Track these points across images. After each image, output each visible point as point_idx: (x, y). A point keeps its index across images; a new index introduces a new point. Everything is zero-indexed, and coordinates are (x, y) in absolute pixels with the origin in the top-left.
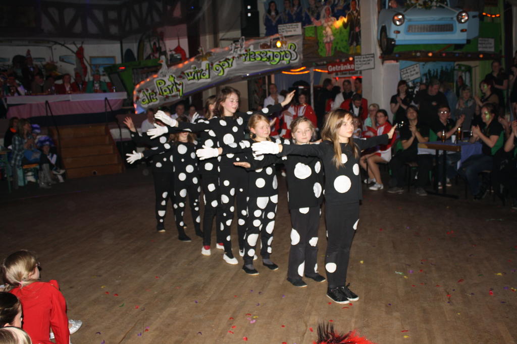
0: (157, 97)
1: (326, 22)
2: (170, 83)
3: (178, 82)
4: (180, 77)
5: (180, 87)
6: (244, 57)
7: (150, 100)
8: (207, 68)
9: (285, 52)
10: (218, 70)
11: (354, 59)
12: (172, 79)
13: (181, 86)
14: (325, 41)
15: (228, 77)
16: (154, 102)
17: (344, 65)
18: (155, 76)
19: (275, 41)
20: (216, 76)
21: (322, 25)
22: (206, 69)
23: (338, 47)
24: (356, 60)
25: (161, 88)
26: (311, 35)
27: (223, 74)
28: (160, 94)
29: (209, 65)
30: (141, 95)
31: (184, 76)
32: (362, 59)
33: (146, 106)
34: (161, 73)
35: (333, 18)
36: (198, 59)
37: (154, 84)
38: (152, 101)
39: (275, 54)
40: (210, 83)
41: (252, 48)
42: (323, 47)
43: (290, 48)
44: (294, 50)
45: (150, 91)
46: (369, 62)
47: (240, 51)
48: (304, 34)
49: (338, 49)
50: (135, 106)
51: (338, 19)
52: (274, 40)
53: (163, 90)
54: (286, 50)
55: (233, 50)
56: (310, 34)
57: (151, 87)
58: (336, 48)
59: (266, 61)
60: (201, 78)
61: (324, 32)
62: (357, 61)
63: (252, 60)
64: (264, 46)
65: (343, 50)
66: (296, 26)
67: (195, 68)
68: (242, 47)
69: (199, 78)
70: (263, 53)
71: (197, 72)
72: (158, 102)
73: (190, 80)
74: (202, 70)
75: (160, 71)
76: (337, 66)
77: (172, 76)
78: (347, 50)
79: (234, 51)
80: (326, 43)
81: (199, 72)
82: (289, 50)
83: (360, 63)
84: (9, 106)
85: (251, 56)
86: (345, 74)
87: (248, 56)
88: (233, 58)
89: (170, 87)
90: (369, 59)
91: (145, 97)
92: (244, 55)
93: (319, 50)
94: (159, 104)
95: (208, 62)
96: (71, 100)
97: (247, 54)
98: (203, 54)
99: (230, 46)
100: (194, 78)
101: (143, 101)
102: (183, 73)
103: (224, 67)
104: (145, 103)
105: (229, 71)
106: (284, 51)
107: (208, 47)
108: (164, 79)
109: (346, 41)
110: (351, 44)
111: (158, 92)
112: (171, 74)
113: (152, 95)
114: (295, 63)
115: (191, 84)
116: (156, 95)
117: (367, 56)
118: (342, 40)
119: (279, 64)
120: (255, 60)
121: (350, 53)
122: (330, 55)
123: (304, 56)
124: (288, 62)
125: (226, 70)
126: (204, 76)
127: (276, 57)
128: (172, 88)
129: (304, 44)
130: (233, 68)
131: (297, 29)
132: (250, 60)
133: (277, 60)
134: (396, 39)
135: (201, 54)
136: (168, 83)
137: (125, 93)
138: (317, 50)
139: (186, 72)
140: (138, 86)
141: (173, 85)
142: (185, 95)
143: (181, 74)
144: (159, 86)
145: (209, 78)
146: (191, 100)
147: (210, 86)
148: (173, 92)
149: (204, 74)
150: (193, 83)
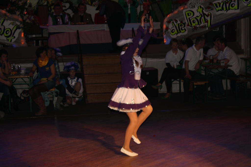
0: (185, 28)
2: (198, 14)
3: (207, 13)
4: (208, 8)
5: (208, 19)
7: (179, 31)
12: (200, 10)
13: (209, 17)
16: (182, 33)
18: (186, 7)
20: (245, 7)
25: (189, 18)
28: (188, 25)
30: (170, 26)
31: (213, 7)
33: (175, 37)
34: (190, 3)
37: (183, 15)
38: (180, 32)
40: (239, 13)
45: (179, 22)
50: (165, 36)
53: (192, 21)
60: (229, 9)
69: (228, 9)
72: (186, 32)
73: (218, 11)
77: (201, 7)
81: (227, 3)
84: (50, 34)
89: (199, 18)
91: (175, 28)
96: (106, 30)
100: (223, 9)
101: (172, 32)
102: (211, 4)
108: (193, 10)
111: (187, 23)
112: (200, 5)
113: (181, 26)
115: (219, 15)
116: (185, 26)
126: (232, 7)
128: (201, 18)
136: (197, 14)
137: (159, 23)
139: (214, 3)
140: (167, 17)
141: (202, 16)
142: (213, 26)
143: (209, 4)
144: (188, 17)
145: (238, 8)
146: (224, 30)
147: (238, 17)
148: (201, 23)
149: (233, 5)
150: (221, 14)
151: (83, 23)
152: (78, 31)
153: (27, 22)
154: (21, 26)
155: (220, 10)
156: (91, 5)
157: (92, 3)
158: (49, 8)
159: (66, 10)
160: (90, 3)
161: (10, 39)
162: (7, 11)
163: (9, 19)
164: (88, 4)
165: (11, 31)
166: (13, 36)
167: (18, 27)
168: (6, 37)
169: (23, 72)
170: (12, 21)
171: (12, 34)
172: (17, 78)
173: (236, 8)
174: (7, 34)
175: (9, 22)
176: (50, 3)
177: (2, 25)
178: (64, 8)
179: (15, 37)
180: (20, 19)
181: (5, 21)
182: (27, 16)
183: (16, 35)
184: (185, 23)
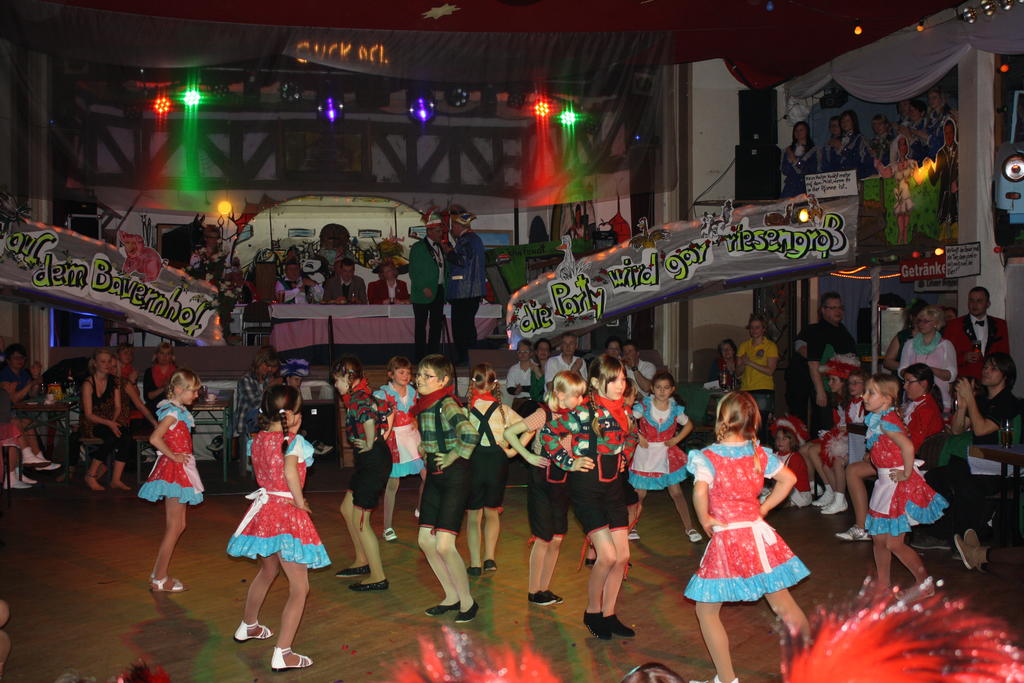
0: (551, 318)
1: (900, 170)
2: (578, 292)
3: (595, 290)
4: (598, 279)
5: (598, 301)
6: (730, 241)
7: (539, 324)
8: (654, 262)
9: (818, 233)
10: (675, 268)
11: (945, 253)
12: (582, 283)
13: (600, 297)
14: (897, 211)
15: (695, 282)
16: (545, 328)
17: (928, 266)
18: (552, 276)
19: (796, 210)
20: (671, 280)
21: (893, 177)
22: (651, 265)
23: (919, 224)
24: (947, 254)
25: (560, 299)
26: (874, 197)
27: (686, 277)
28: (557, 313)
29: (656, 255)
30: (521, 313)
31: (608, 279)
32: (959, 254)
33: (529, 335)
34: (562, 270)
35: (912, 161)
36: (637, 243)
37: (547, 292)
38: (541, 326)
39: (796, 236)
40: (659, 293)
41: (745, 222)
42: (894, 224)
43: (830, 225)
44: (838, 230)
45: (538, 306)
46: (970, 259)
47: (723, 228)
48: (861, 192)
49: (919, 230)
50: (509, 333)
51: (920, 166)
52: (796, 205)
53: (564, 305)
54: (818, 228)
55: (708, 226)
56: (872, 194)
57: (541, 298)
58: (916, 225)
59: (777, 250)
60: (640, 283)
61: (896, 190)
62: (950, 258)
63: (746, 248)
64: (775, 219)
65: (927, 230)
66: (845, 179)
67: (629, 263)
68: (726, 222)
69: (637, 283)
70: (769, 236)
71: (633, 271)
72: (553, 327)
73: (618, 285)
74: (644, 267)
75: (561, 266)
76: (916, 266)
77: (583, 278)
78: (936, 233)
79: (710, 229)
80: (901, 214)
81: (637, 271)
82: (826, 228)
83: (955, 261)
84: (276, 321)
85: (745, 241)
86: (937, 284)
87: (739, 239)
88: (708, 242)
89: (578, 300)
90: (970, 253)
91: (529, 318)
92: (730, 237)
93: (887, 230)
94: (555, 331)
95: (655, 251)
96: (390, 316)
97: (735, 235)
98: (646, 233)
99: (702, 219)
100: (627, 282)
101: (526, 326)
102: (604, 271)
103: (688, 262)
104: (529, 328)
105: (696, 271)
106: (816, 230)
107: (666, 218)
108: (570, 283)
109: (934, 211)
110: (943, 220)
111: (555, 308)
112: (581, 273)
114: (838, 258)
115: (620, 294)
116: (550, 315)
117: (968, 246)
118: (927, 210)
119: (805, 257)
120: (754, 248)
121: (940, 239)
122: (906, 243)
123: (859, 242)
124: (824, 255)
125: (692, 269)
126: (646, 279)
127: (799, 244)
128: (583, 299)
129: (860, 217)
130: (704, 264)
131: (847, 184)
132: (742, 249)
133: (801, 249)
134: (1011, 212)
135: (642, 235)
136: (575, 291)
137: (501, 307)
138: (884, 230)
139: (609, 270)
140: (516, 295)
141: (585, 296)
142: (607, 317)
143: (601, 272)
144: (557, 296)
145: (657, 283)
146: (630, 325)
147: (658, 300)
148: (583, 309)
149: (647, 276)
150: (623, 293)
151: (343, 302)
152: (330, 317)
153: (228, 297)
154: (215, 303)
155: (622, 285)
156: (365, 266)
157: (366, 261)
158: (279, 269)
159: (313, 273)
160: (362, 261)
161: (190, 329)
162: (187, 272)
163: (191, 289)
164: (360, 263)
165: (194, 313)
166: (197, 324)
167: (209, 307)
168: (182, 325)
169: (211, 398)
170: (197, 294)
171: (196, 320)
172: (199, 411)
173: (654, 282)
174: (184, 318)
175: (191, 295)
176: (281, 259)
177: (176, 300)
178: (307, 270)
179: (200, 326)
180: (214, 289)
181: (183, 293)
182: (228, 283)
183: (204, 321)
184: (552, 308)
